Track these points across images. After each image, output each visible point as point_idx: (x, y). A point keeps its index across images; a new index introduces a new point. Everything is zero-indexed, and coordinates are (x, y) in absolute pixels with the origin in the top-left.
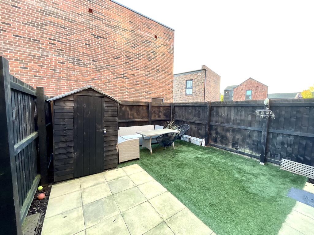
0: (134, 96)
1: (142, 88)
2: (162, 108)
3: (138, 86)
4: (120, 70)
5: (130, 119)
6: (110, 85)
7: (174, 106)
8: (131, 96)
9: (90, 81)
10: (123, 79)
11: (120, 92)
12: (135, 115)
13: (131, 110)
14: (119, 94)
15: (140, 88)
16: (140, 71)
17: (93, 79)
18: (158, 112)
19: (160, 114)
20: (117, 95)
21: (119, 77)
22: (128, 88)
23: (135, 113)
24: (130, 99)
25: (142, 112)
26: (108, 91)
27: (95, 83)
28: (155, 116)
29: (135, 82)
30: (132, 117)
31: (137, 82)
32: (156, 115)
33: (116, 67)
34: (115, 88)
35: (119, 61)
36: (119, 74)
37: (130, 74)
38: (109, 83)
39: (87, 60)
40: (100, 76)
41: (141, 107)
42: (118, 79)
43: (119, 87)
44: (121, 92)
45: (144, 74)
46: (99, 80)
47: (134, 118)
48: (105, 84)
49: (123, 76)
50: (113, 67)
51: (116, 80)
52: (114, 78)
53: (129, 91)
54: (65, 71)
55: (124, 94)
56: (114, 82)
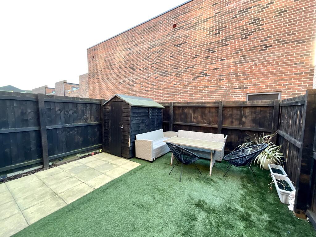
0: (217, 95)
1: (230, 83)
2: (248, 110)
3: (223, 82)
4: (199, 69)
5: (193, 122)
6: (188, 87)
7: (282, 107)
8: (213, 96)
9: (173, 87)
10: (202, 78)
11: (198, 93)
12: (200, 118)
13: (194, 112)
14: (198, 95)
15: (226, 84)
16: (226, 61)
17: (175, 85)
18: (238, 117)
19: (244, 119)
20: (195, 96)
21: (198, 77)
22: (208, 87)
23: (200, 117)
24: (211, 99)
25: (209, 115)
26: (187, 94)
27: (176, 88)
28: (232, 122)
29: (218, 77)
30: (195, 121)
31: (222, 77)
32: (234, 120)
33: (195, 67)
34: (193, 90)
35: (198, 59)
36: (198, 73)
37: (212, 69)
38: (188, 85)
39: (171, 69)
40: (180, 81)
41: (208, 108)
42: (197, 79)
43: (197, 88)
44: (200, 93)
45: (234, 62)
46: (179, 84)
47: (198, 122)
48: (184, 87)
49: (204, 74)
50: (192, 68)
51: (195, 81)
52: (193, 79)
53: (210, 90)
54: (158, 83)
55: (203, 94)
56: (193, 83)
